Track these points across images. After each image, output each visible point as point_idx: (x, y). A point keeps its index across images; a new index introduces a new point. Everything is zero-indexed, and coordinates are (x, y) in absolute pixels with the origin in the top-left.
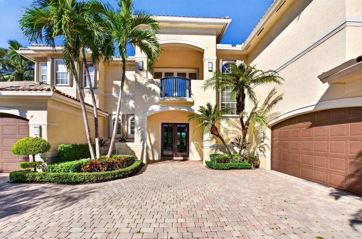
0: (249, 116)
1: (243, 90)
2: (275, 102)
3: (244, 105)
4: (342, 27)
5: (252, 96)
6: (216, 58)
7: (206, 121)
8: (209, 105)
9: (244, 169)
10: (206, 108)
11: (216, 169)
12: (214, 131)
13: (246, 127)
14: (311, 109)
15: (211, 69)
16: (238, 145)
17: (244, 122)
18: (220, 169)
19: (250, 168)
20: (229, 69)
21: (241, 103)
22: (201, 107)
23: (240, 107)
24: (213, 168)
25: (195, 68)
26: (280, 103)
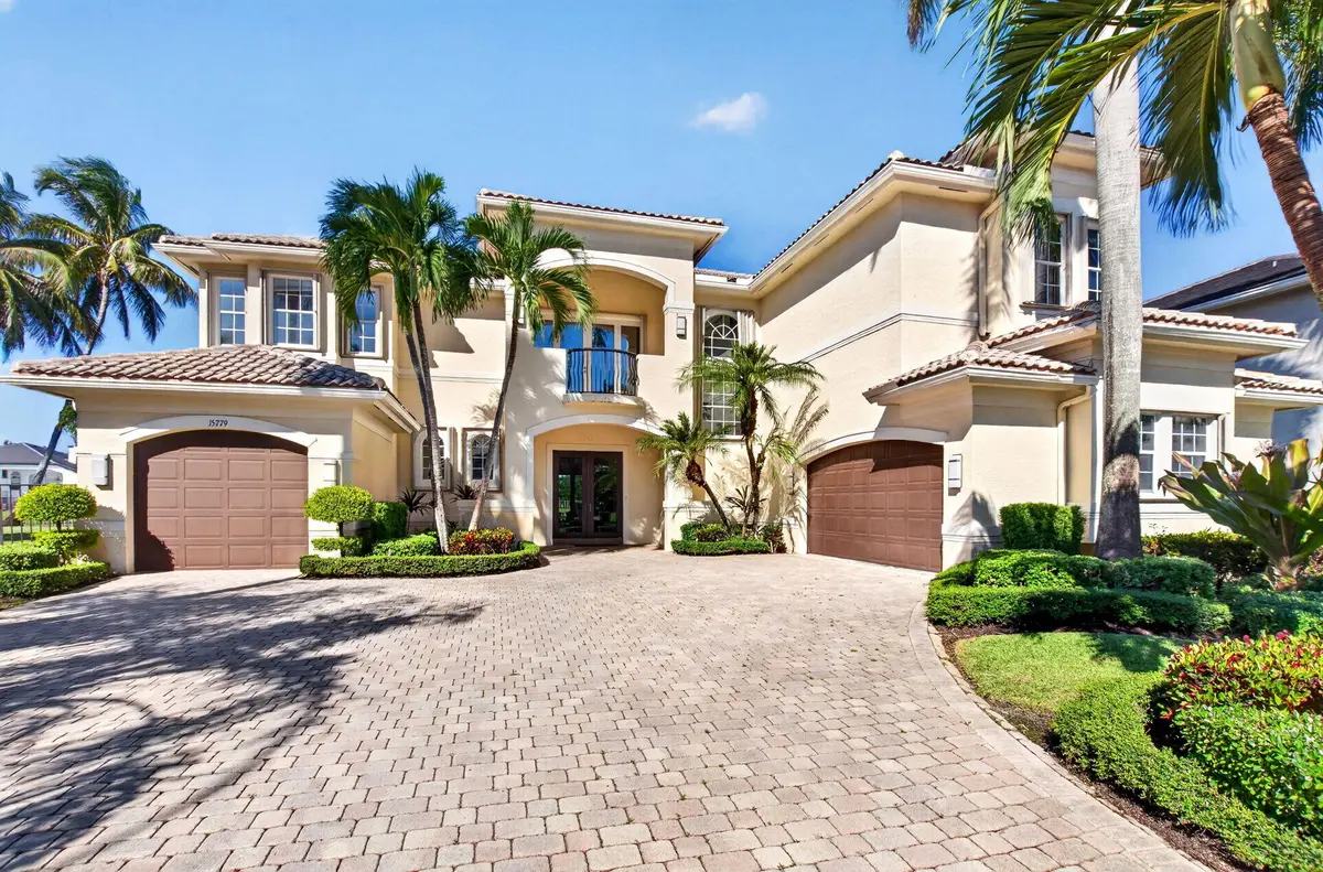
0: (764, 443)
1: (754, 393)
2: (817, 417)
3: (754, 422)
4: (894, 320)
5: (769, 407)
6: (693, 306)
7: (678, 453)
8: (683, 418)
9: (755, 552)
10: (678, 424)
11: (698, 555)
12: (695, 474)
13: (760, 464)
14: (869, 437)
15: (682, 332)
16: (743, 503)
17: (756, 456)
18: (707, 555)
19: (767, 552)
20: (720, 330)
21: (750, 418)
22: (667, 421)
23: (747, 427)
24: (691, 554)
25: (638, 316)
26: (825, 418)
